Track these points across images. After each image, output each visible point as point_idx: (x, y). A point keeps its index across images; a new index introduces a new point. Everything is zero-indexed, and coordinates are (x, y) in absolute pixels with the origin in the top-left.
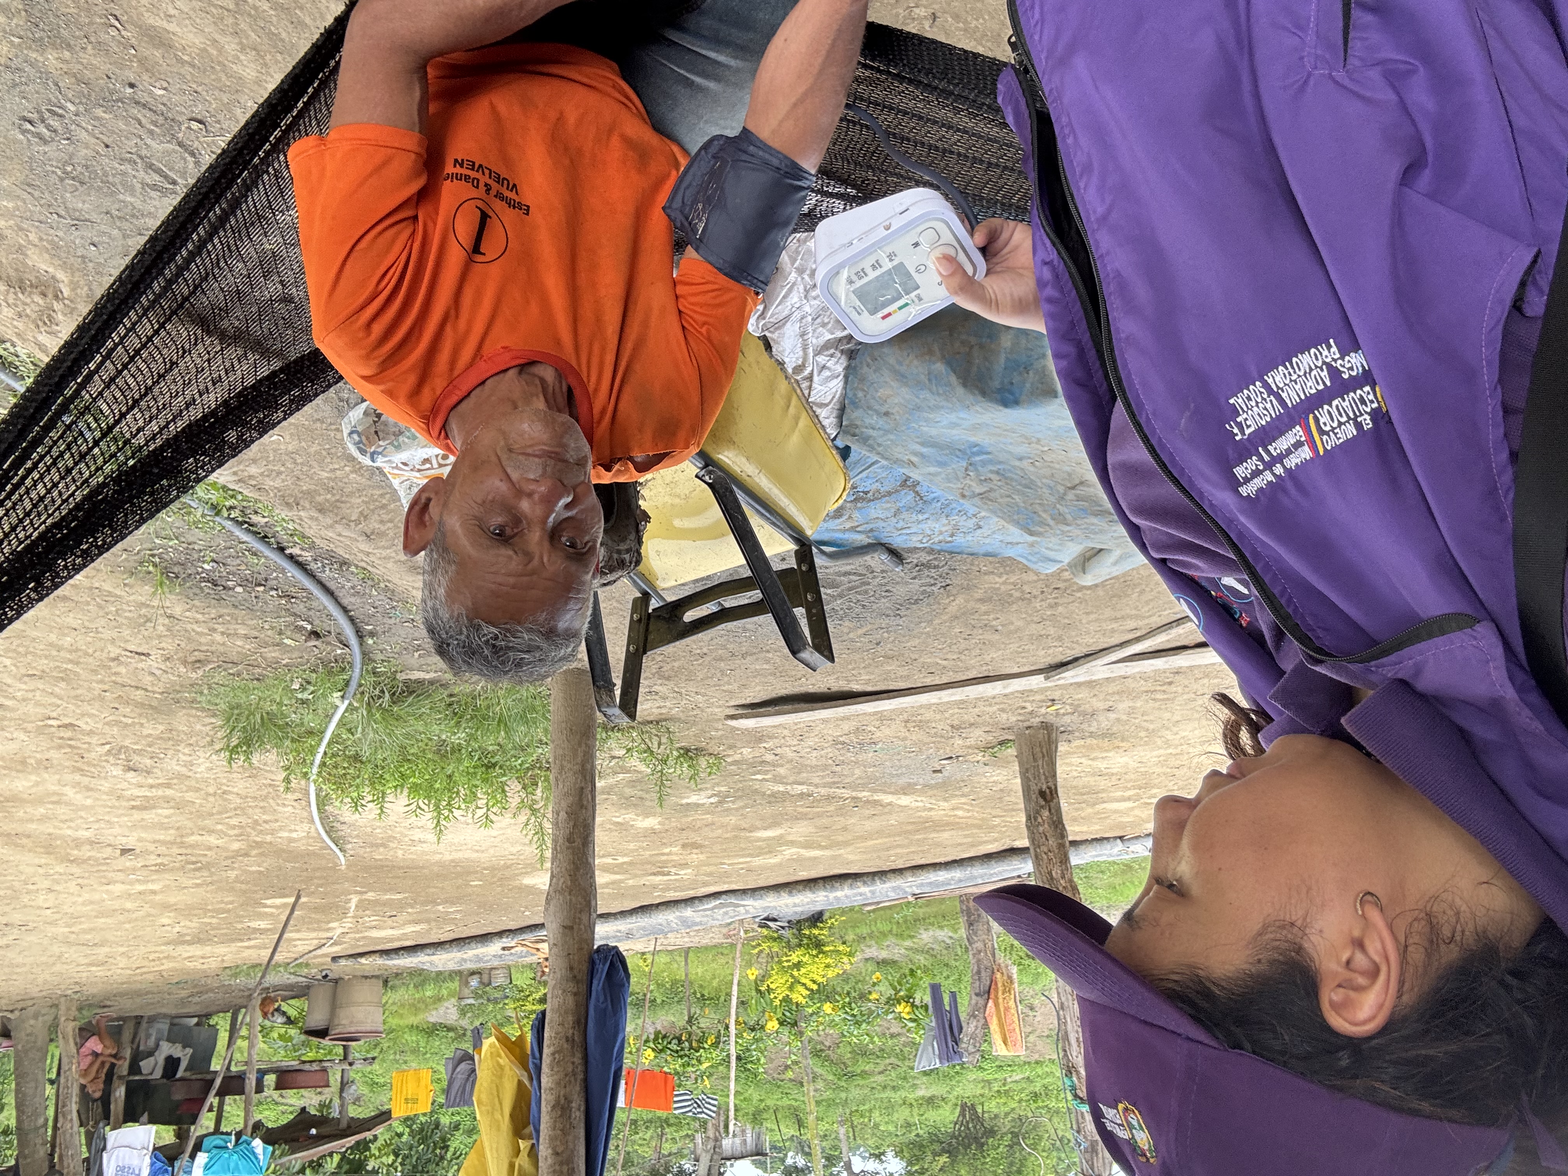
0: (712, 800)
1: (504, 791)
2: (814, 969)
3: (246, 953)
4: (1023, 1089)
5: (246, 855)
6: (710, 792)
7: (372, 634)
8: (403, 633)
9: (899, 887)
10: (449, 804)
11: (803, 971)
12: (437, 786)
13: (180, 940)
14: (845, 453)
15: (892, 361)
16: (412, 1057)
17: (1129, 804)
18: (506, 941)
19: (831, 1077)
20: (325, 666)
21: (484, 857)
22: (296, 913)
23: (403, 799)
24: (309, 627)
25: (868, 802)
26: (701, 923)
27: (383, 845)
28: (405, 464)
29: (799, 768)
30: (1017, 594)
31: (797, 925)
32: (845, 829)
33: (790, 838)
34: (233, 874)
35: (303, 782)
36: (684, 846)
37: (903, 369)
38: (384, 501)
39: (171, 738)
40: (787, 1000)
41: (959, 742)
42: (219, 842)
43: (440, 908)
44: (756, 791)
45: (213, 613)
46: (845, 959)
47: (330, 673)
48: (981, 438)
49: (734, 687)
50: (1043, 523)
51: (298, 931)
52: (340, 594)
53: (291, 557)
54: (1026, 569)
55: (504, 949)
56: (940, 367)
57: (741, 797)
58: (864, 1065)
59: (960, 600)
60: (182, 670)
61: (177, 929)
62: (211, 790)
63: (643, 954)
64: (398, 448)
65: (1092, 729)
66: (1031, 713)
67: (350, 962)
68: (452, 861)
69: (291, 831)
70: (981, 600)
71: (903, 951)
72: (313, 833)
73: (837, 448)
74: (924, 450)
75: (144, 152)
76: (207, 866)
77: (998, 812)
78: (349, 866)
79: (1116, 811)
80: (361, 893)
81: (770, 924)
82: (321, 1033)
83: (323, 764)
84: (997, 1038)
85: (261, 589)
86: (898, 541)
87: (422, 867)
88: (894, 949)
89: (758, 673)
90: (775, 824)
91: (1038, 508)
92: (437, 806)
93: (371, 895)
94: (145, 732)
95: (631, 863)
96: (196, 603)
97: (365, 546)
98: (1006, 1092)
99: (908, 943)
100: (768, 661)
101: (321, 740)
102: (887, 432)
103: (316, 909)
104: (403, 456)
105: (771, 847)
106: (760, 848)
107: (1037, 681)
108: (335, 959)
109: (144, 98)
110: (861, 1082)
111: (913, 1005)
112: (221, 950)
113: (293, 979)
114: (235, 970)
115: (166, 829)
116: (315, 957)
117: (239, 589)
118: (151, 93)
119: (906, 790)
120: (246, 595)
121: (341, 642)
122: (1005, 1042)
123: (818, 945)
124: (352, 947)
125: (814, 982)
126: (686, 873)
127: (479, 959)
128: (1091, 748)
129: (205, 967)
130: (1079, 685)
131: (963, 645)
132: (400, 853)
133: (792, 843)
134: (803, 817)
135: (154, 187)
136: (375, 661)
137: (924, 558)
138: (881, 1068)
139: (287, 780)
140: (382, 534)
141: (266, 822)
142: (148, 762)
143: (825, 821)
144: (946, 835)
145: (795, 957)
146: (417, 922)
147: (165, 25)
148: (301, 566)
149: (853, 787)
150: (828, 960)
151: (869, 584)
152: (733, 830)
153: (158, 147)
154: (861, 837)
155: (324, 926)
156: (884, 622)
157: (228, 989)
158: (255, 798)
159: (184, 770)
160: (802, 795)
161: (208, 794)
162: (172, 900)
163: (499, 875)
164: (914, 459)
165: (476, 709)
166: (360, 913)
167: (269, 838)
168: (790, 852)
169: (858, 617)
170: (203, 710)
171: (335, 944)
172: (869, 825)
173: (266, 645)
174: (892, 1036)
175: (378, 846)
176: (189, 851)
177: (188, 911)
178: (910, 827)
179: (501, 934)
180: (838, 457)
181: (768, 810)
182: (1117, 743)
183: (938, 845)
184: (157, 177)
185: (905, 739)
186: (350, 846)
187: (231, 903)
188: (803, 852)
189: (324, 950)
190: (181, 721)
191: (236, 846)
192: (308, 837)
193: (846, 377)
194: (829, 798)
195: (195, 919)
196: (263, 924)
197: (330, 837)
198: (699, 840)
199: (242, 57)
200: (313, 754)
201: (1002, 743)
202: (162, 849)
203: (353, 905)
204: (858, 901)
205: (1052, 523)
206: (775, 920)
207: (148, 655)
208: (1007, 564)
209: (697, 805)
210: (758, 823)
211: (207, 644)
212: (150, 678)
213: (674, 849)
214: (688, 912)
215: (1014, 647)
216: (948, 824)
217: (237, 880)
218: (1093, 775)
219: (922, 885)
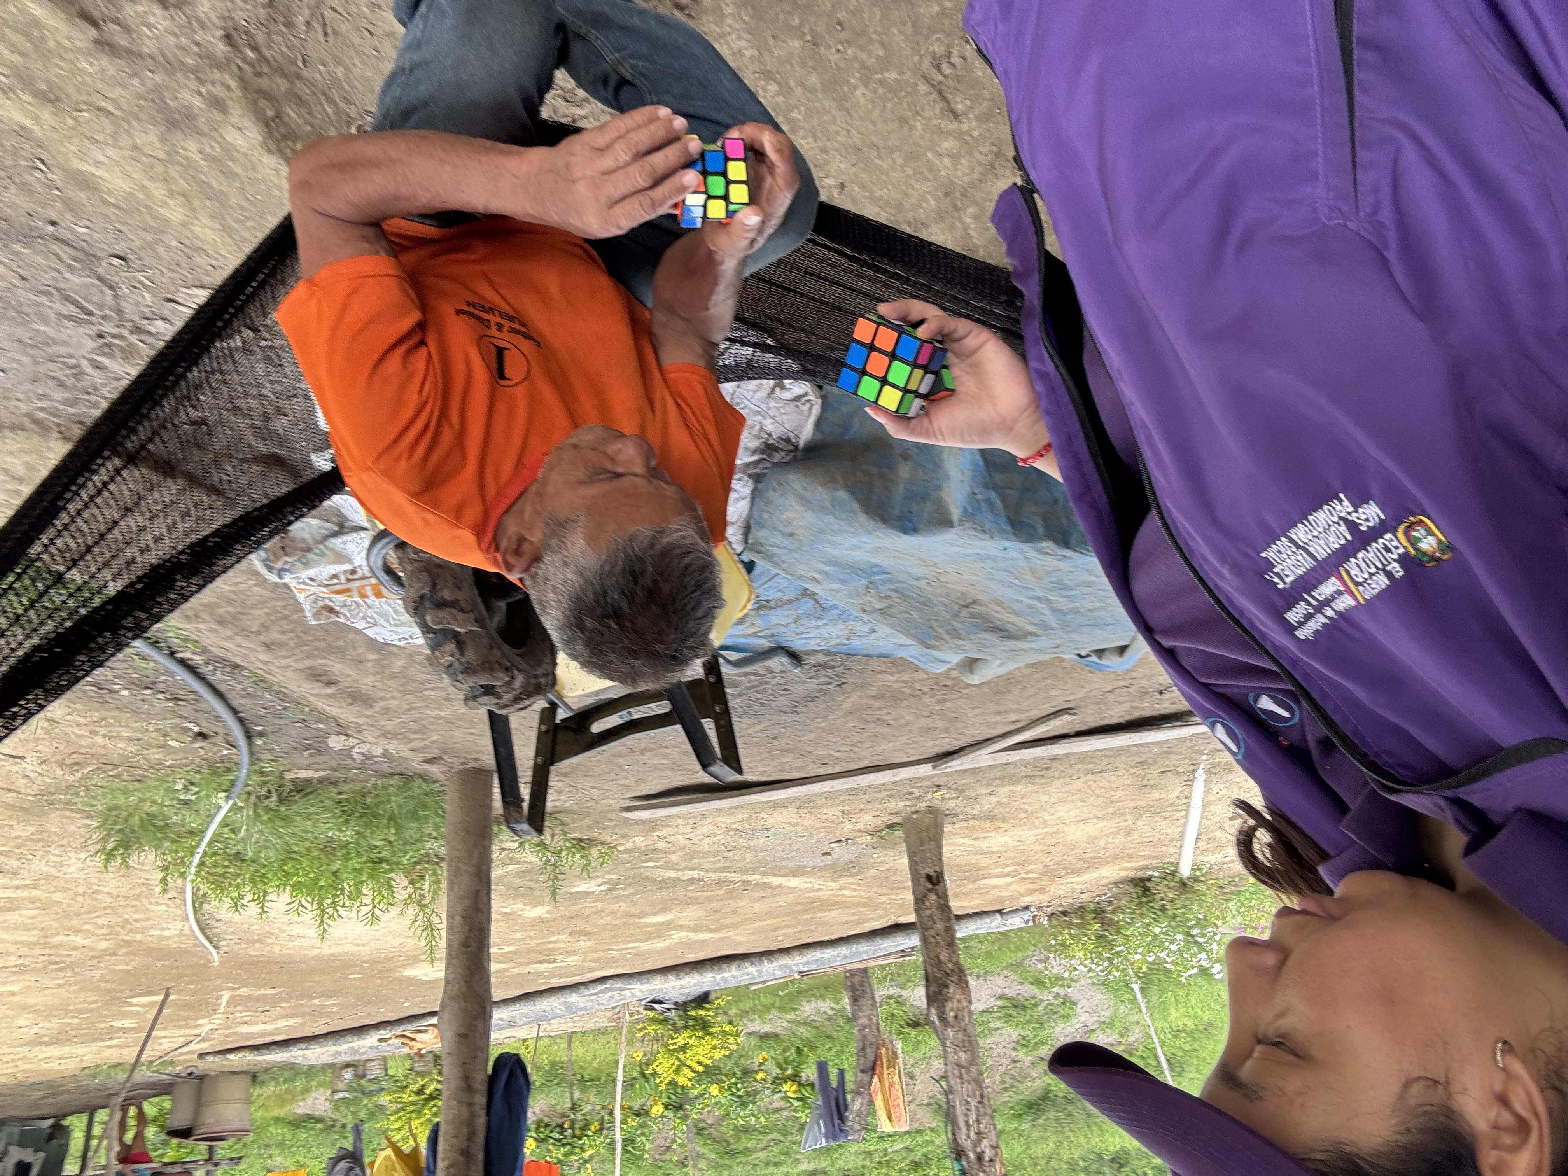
0: (602, 888)
1: (390, 887)
2: (700, 1050)
3: (107, 1053)
4: (904, 1158)
5: (114, 954)
6: (600, 880)
7: (261, 735)
8: (293, 733)
9: (786, 965)
10: (334, 902)
11: (690, 1053)
12: (322, 883)
13: (38, 1042)
14: (750, 567)
15: (797, 486)
16: (276, 1152)
17: (1009, 880)
18: (384, 1033)
19: (713, 1156)
20: (210, 767)
21: (364, 951)
22: (165, 1011)
23: (286, 897)
24: (196, 729)
25: (758, 884)
26: (585, 1009)
27: (260, 941)
28: (312, 580)
29: (690, 855)
30: (908, 691)
31: (682, 1006)
32: (734, 911)
33: (680, 922)
34: (97, 974)
35: (180, 881)
36: (571, 933)
37: (808, 495)
38: (286, 612)
39: (42, 839)
40: (673, 1084)
41: (848, 826)
42: (86, 942)
43: (316, 1002)
44: (647, 878)
45: (96, 716)
46: (731, 1040)
47: (215, 772)
48: (883, 561)
49: (631, 781)
50: (939, 638)
51: (164, 1029)
52: (229, 696)
53: (182, 662)
54: (917, 669)
55: (380, 1040)
56: (842, 494)
57: (630, 884)
58: (747, 1142)
59: (855, 697)
60: (59, 772)
61: (35, 1030)
62: (81, 890)
63: (525, 1040)
64: (307, 565)
65: (975, 812)
66: (918, 798)
67: (217, 1059)
68: (332, 955)
69: (163, 929)
70: (874, 697)
71: (785, 1024)
72: (187, 931)
73: (743, 562)
74: (827, 569)
75: (62, 285)
76: (71, 966)
77: (884, 890)
78: (221, 963)
79: (995, 887)
80: (233, 989)
81: (656, 1006)
82: (184, 1133)
83: (202, 864)
84: (882, 1114)
85: (148, 692)
86: (797, 645)
87: (301, 962)
88: (778, 1023)
89: (655, 768)
90: (665, 909)
91: (934, 624)
92: (320, 904)
93: (243, 991)
94: (14, 834)
95: (515, 953)
96: (78, 706)
97: (264, 657)
98: (888, 1162)
99: (791, 1016)
100: (665, 757)
101: (201, 840)
102: (792, 551)
103: (186, 1006)
104: (311, 572)
105: (660, 931)
106: (650, 933)
107: (925, 770)
108: (202, 1055)
109: (65, 234)
110: (744, 1160)
111: (800, 1084)
112: (80, 1050)
113: (156, 1077)
114: (95, 1071)
115: (29, 930)
116: (181, 1054)
117: (125, 693)
118: (73, 231)
119: (795, 872)
120: (132, 699)
121: (228, 743)
122: (890, 1118)
123: (704, 1025)
124: (221, 1044)
125: (700, 1063)
126: (573, 960)
127: (355, 1051)
128: (973, 828)
129: (62, 1067)
130: (964, 771)
131: (857, 737)
132: (277, 949)
133: (682, 928)
134: (694, 901)
135: (69, 318)
136: (261, 761)
137: (821, 659)
138: (764, 1143)
139: (164, 880)
140: (281, 645)
141: (136, 920)
142: (15, 863)
143: (715, 905)
144: (833, 914)
145: (681, 1040)
146: (290, 1017)
147: (94, 170)
148: (191, 669)
149: (745, 872)
150: (715, 1042)
151: (767, 683)
152: (622, 916)
153: (75, 281)
154: (749, 919)
155: (192, 1023)
156: (782, 718)
157: (86, 1091)
158: (127, 898)
159: (53, 871)
160: (692, 881)
161: (77, 894)
162: (32, 1001)
163: (380, 967)
164: (817, 576)
165: (366, 807)
166: (231, 1009)
167: (139, 937)
168: (678, 936)
169: (756, 714)
170: (79, 811)
171: (203, 1040)
172: (758, 907)
173: (149, 747)
174: (776, 1111)
175: (254, 942)
176: (53, 951)
177: (48, 1012)
178: (798, 908)
179: (378, 1026)
180: (744, 571)
181: (658, 896)
182: (998, 824)
183: (825, 924)
184: (73, 309)
185: (796, 825)
186: (224, 943)
187: (95, 1002)
188: (692, 935)
189: (193, 1047)
190: (53, 822)
191: (103, 945)
192: (181, 934)
193: (753, 499)
194: (719, 883)
195: (55, 1020)
196: (127, 1023)
197: (204, 934)
198: (588, 928)
199: (170, 202)
200: (192, 855)
201: (891, 827)
202: (24, 951)
203: (224, 1001)
204: (745, 980)
205: (947, 637)
206: (660, 1002)
207: (23, 758)
208: (900, 664)
209: (587, 894)
210: (647, 909)
211: (87, 747)
212: (24, 781)
213: (562, 937)
214: (573, 998)
215: (904, 739)
216: (836, 903)
217: (102, 979)
218: (975, 854)
219: (808, 963)
